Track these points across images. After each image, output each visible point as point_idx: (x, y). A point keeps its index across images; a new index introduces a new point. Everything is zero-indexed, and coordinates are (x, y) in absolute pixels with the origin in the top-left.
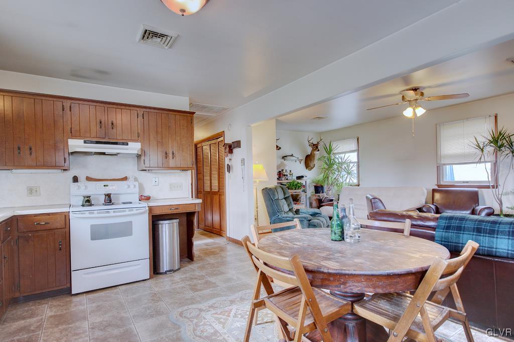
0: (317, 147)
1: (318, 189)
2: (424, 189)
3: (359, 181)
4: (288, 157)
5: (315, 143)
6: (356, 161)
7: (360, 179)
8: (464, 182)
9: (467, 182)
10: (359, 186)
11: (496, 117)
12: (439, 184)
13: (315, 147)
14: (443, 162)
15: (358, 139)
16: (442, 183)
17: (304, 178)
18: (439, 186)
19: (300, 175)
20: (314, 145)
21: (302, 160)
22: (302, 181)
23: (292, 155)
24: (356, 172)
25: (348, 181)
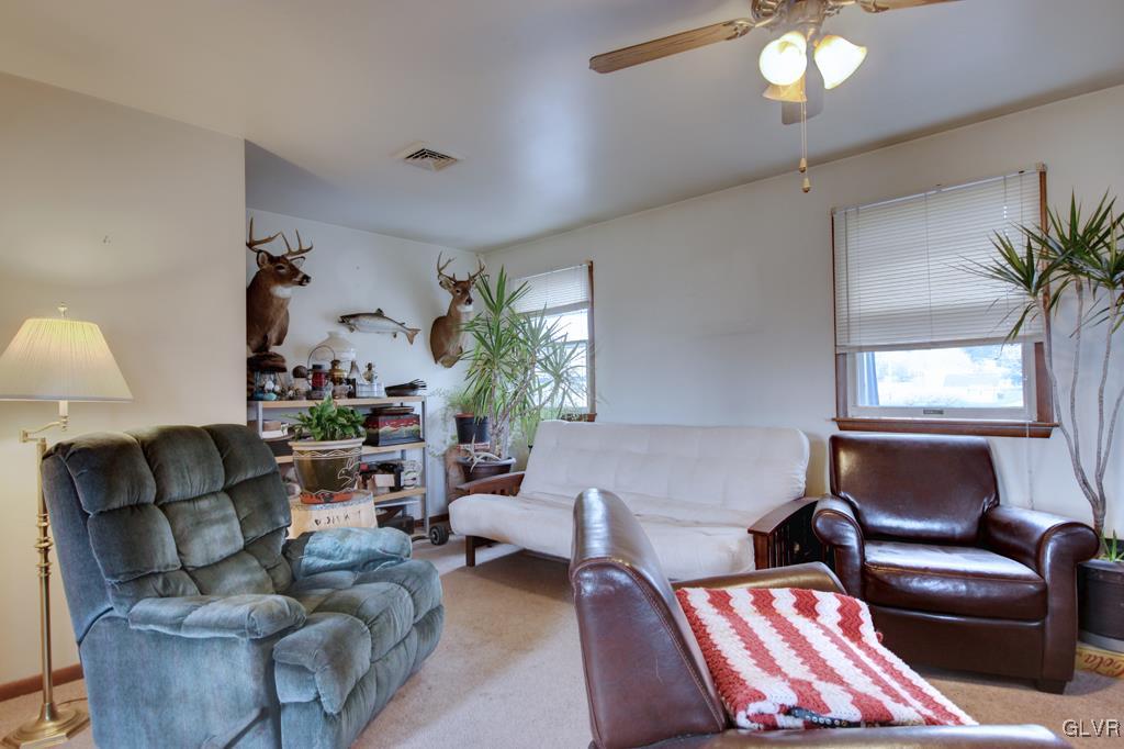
0: (465, 291)
1: (469, 428)
2: (802, 434)
3: (593, 403)
4: (363, 320)
5: (462, 277)
6: (585, 336)
7: (597, 398)
8: (927, 411)
9: (940, 412)
10: (591, 418)
11: (1043, 175)
12: (842, 417)
13: (461, 290)
14: (855, 342)
15: (591, 269)
16: (853, 414)
17: (420, 392)
18: (844, 424)
19: (406, 381)
20: (457, 284)
21: (416, 331)
22: (412, 403)
23: (379, 314)
24: (583, 372)
25: (558, 401)
